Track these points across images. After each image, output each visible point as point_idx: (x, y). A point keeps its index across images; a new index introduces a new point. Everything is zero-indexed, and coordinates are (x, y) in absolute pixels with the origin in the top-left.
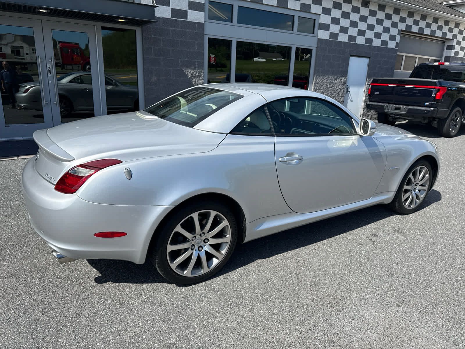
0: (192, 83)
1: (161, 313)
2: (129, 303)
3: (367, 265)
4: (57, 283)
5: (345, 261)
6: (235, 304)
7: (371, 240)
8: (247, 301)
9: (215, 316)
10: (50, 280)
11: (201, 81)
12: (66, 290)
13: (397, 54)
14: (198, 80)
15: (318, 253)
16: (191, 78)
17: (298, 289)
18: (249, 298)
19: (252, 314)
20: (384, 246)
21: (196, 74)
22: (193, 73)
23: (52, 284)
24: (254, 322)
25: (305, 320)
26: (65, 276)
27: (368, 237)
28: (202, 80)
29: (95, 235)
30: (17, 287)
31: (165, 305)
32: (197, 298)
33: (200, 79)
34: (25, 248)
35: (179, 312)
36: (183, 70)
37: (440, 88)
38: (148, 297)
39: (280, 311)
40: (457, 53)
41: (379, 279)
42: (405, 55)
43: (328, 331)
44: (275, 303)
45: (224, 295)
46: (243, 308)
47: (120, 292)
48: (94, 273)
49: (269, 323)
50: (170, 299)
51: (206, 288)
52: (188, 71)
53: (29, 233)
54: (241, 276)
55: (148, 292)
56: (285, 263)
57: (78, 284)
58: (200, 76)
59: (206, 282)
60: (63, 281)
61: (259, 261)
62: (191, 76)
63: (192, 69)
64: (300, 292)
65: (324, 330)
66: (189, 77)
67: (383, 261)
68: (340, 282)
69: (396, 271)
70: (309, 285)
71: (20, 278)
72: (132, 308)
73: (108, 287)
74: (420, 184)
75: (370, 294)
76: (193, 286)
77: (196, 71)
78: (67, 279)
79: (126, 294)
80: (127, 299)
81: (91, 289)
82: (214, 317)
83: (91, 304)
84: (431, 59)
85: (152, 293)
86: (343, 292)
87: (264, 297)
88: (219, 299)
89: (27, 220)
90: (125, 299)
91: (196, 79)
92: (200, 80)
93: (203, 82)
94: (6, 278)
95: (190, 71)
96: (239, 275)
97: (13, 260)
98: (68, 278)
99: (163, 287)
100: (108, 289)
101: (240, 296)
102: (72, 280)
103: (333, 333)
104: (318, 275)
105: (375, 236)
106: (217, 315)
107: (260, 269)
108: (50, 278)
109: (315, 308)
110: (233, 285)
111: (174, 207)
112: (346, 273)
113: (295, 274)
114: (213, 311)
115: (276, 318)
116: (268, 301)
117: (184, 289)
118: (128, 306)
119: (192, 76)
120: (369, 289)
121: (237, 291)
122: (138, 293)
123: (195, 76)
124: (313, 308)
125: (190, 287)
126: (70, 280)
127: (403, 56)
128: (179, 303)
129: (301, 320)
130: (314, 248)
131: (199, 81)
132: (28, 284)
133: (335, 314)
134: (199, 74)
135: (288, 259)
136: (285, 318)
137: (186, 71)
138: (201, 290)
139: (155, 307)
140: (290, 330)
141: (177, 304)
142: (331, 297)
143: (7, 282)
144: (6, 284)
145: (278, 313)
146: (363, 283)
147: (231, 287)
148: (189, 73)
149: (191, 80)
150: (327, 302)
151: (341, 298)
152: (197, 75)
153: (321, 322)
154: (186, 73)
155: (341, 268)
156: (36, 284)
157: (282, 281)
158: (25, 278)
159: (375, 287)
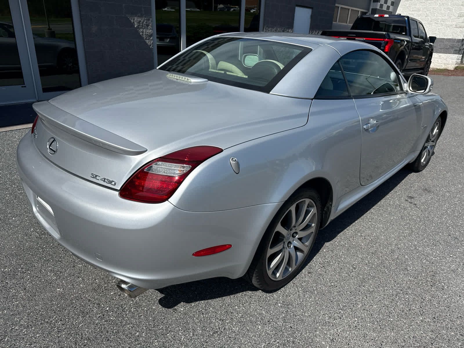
0: (139, 33)
1: (273, 334)
2: (225, 329)
3: (428, 231)
4: (112, 318)
5: (405, 230)
6: (343, 303)
7: (412, 203)
8: (351, 297)
9: (333, 323)
10: (99, 317)
11: (149, 32)
12: (132, 327)
13: (335, 5)
14: (146, 30)
15: (375, 225)
16: (138, 27)
17: (387, 270)
18: (351, 292)
19: (368, 312)
20: (428, 208)
21: (143, 23)
22: (140, 21)
23: (106, 321)
24: (377, 322)
25: (421, 307)
26: (116, 306)
27: (406, 200)
28: (151, 30)
29: (193, 255)
30: (59, 337)
31: (269, 321)
32: (298, 304)
33: (149, 28)
34: (31, 273)
35: (291, 327)
36: (128, 17)
37: (388, 40)
38: (243, 315)
39: (391, 302)
40: (381, 6)
41: (449, 246)
42: (340, 6)
43: (450, 315)
44: (379, 293)
45: (324, 294)
46: (353, 306)
47: (204, 315)
48: (152, 294)
49: (392, 319)
50: (270, 312)
51: (298, 289)
52: (134, 19)
53: (23, 250)
54: (324, 266)
55: (236, 307)
56: (354, 242)
57: (141, 314)
58: (148, 26)
59: (293, 281)
60: (118, 314)
61: (327, 244)
62: (137, 25)
63: (138, 17)
64: (392, 274)
65: (447, 316)
66: (135, 27)
67: (438, 225)
68: (418, 255)
69: (457, 234)
70: (394, 264)
71: (54, 321)
72: (234, 334)
73: (183, 310)
74: (432, 140)
75: (453, 264)
76: (283, 289)
77: (143, 19)
78: (123, 310)
79: (213, 315)
80: (220, 323)
81: (164, 318)
82: (333, 325)
83: (179, 341)
84: (361, 11)
85: (243, 308)
86: (428, 267)
87: (363, 288)
88: (322, 300)
89: (7, 230)
90: (217, 324)
91: (143, 29)
92: (149, 30)
93: (152, 32)
94: (31, 325)
95: (136, 18)
96: (322, 266)
97: (25, 295)
98: (122, 308)
99: (251, 297)
100: (185, 314)
101: (340, 292)
102: (130, 311)
103: (456, 317)
104: (393, 251)
105: (412, 198)
106: (334, 321)
107: (335, 254)
108: (97, 313)
109: (419, 290)
110: (324, 280)
111: (284, 202)
112: (416, 243)
113: (372, 253)
114: (327, 318)
115: (394, 311)
116: (371, 292)
117: (275, 295)
118: (227, 332)
119: (139, 25)
120: (448, 258)
121: (332, 286)
122: (227, 312)
123: (142, 25)
124: (418, 292)
125: (280, 290)
126: (127, 310)
127: (339, 7)
128: (283, 315)
129: (418, 309)
130: (368, 220)
131: (147, 32)
132: (71, 328)
133: (441, 293)
134: (146, 22)
135: (354, 237)
136: (402, 310)
137: (132, 19)
138: (295, 293)
139: (260, 327)
140: (417, 323)
141: (281, 317)
142: (423, 275)
143: (38, 333)
144: (38, 335)
145: (390, 304)
146: (438, 252)
147: (323, 282)
148: (136, 21)
149: (138, 30)
150: (424, 281)
151: (432, 273)
152: (145, 25)
153: (437, 307)
154: (132, 22)
155: (408, 239)
156: (82, 326)
157: (366, 264)
158: (61, 320)
159: (451, 255)
